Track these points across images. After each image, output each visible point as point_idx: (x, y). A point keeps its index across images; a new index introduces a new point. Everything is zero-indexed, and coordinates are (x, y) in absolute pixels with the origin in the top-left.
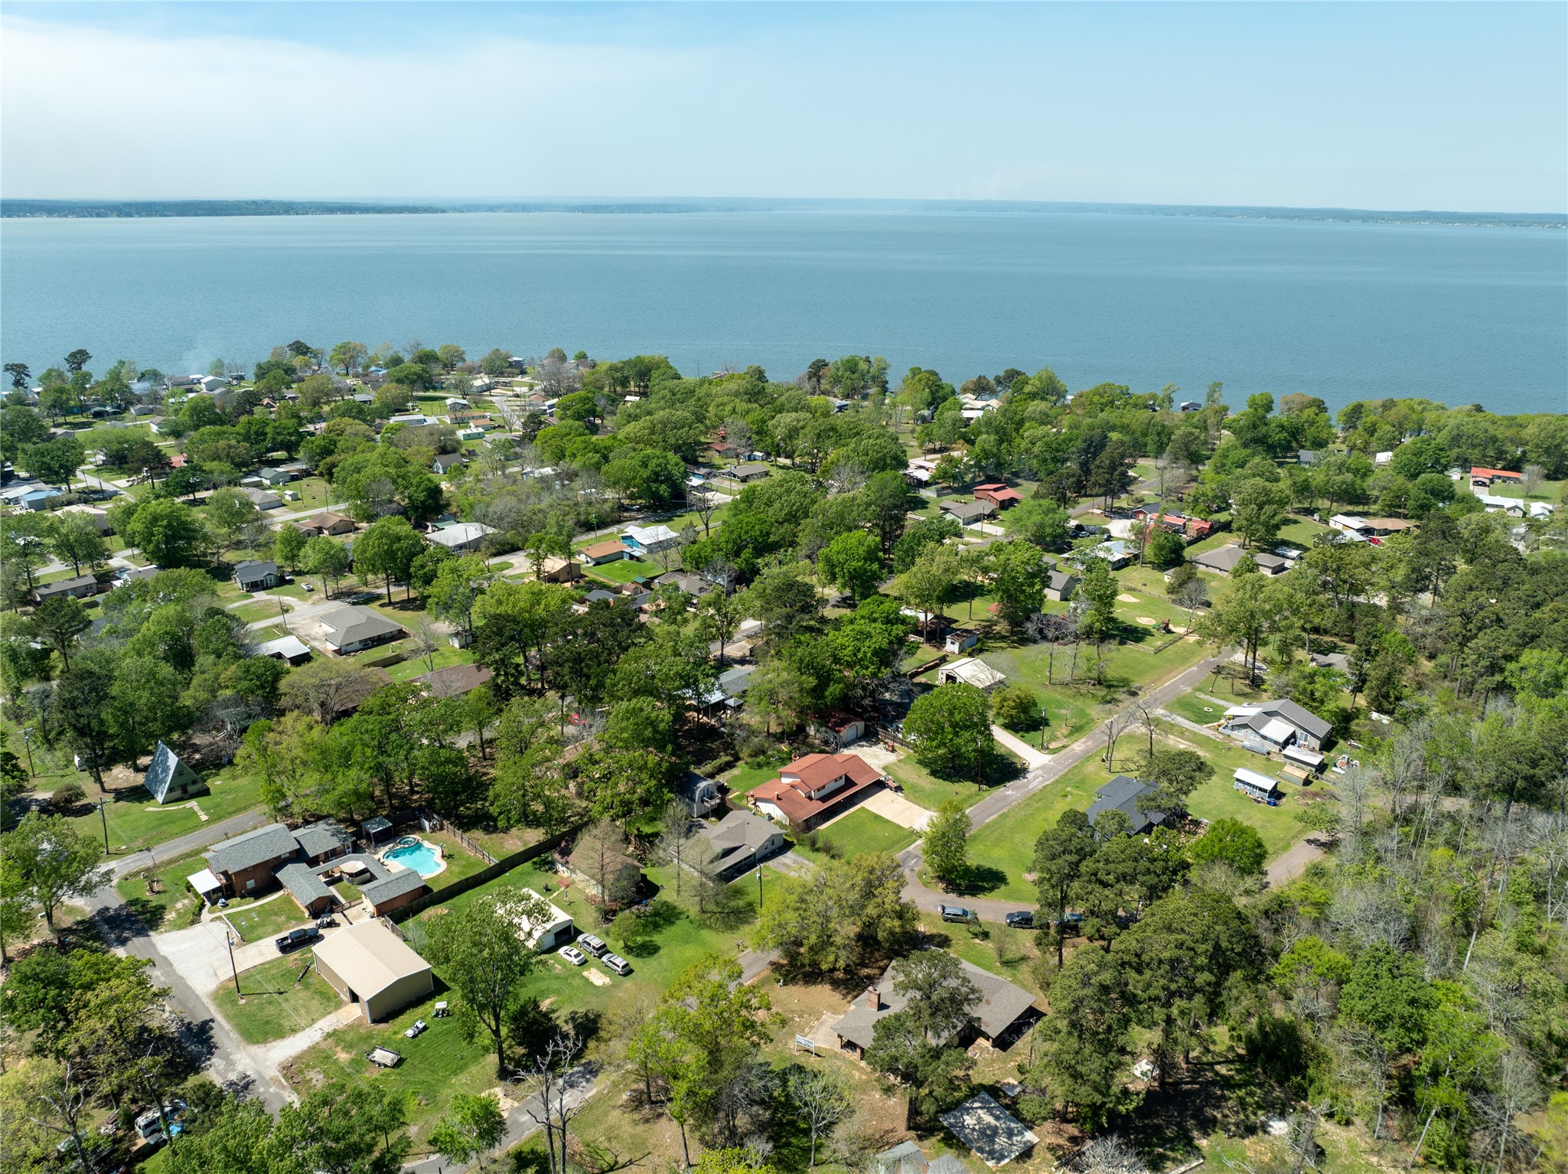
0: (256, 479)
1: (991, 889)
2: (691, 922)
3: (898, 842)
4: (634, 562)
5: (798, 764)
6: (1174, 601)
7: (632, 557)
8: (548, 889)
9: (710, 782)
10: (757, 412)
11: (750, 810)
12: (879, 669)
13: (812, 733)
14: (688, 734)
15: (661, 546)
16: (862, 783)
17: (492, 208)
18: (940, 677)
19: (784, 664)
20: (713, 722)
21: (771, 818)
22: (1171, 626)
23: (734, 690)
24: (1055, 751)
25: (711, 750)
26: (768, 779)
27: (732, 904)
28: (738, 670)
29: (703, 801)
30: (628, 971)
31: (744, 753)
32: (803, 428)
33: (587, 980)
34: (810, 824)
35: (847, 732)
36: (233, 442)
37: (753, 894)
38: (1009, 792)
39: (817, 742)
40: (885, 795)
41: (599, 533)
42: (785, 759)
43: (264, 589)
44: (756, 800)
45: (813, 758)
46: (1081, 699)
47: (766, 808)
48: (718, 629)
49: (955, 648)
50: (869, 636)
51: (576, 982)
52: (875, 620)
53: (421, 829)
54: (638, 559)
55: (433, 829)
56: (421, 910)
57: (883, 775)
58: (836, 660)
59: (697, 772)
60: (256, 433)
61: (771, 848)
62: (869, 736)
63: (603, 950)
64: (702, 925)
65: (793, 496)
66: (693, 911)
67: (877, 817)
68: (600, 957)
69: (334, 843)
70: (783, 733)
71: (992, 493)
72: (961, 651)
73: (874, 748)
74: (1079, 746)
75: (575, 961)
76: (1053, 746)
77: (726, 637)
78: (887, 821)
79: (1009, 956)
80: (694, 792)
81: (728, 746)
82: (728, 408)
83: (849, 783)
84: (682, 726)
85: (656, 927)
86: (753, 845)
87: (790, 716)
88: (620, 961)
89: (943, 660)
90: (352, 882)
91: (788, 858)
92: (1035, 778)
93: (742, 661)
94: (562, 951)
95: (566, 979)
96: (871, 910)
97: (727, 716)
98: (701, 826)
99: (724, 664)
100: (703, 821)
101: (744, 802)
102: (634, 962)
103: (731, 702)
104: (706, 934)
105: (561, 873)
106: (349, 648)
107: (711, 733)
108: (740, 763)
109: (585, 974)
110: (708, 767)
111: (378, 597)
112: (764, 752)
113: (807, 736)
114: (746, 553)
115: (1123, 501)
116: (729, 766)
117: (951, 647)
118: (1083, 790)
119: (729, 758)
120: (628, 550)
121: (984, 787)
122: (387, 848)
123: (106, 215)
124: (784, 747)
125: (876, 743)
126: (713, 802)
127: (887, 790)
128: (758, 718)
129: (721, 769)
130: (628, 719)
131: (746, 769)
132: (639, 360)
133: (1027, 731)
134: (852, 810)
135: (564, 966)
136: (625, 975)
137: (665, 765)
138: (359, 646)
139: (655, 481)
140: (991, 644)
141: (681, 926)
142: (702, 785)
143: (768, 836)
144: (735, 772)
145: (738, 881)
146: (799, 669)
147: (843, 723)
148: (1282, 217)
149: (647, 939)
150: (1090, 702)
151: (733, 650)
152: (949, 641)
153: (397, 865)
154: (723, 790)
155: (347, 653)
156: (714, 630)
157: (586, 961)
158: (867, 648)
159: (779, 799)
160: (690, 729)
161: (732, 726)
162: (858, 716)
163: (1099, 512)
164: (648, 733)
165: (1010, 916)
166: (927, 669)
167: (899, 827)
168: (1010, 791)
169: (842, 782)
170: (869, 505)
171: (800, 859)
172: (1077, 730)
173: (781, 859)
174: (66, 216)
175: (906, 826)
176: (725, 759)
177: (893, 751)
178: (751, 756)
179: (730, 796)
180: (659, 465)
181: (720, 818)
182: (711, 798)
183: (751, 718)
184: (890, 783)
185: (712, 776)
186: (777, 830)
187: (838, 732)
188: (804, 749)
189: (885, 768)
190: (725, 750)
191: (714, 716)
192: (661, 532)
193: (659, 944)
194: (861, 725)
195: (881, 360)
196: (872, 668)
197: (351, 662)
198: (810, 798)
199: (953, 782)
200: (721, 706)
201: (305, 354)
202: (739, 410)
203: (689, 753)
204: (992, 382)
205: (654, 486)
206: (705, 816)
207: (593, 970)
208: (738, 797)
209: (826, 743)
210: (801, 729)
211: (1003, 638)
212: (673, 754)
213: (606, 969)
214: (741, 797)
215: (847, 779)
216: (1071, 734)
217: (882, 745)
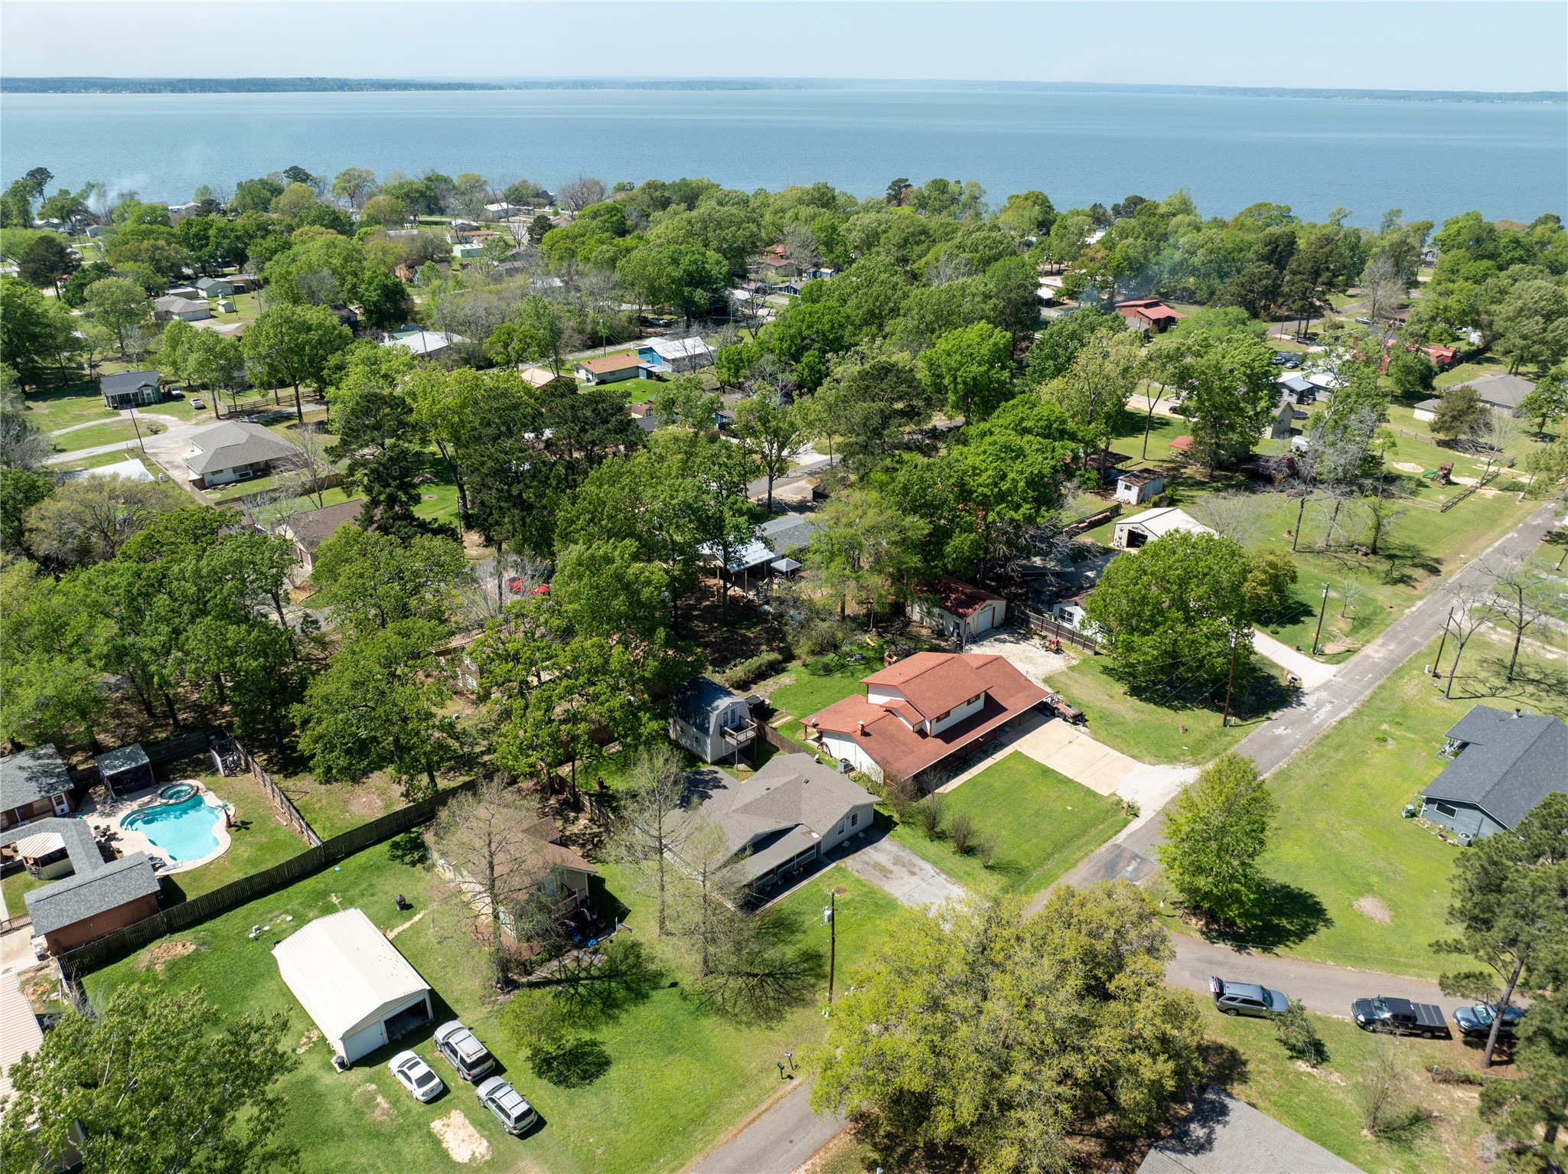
0: (191, 289)
1: (1301, 935)
2: (684, 997)
3: (1093, 823)
4: (652, 382)
5: (896, 672)
6: (1441, 443)
7: (650, 375)
8: (405, 906)
9: (740, 697)
10: (826, 217)
11: (811, 752)
12: (1038, 510)
13: (916, 617)
14: (709, 615)
15: (694, 362)
16: (1015, 706)
17: (550, 85)
18: (1117, 535)
19: (873, 495)
20: (751, 595)
21: (849, 768)
22: (1452, 478)
23: (786, 546)
24: (1337, 659)
25: (746, 640)
26: (844, 694)
27: (771, 954)
28: (793, 518)
29: (723, 734)
30: (531, 1125)
31: (802, 649)
32: (884, 232)
33: (436, 1142)
34: (923, 784)
35: (978, 617)
36: (161, 243)
37: (814, 935)
38: (1280, 731)
39: (925, 632)
40: (1054, 729)
41: (609, 349)
42: (873, 661)
43: (138, 405)
44: (821, 734)
45: (924, 660)
46: (1351, 574)
47: (840, 749)
48: (764, 456)
49: (1132, 496)
50: (1019, 454)
51: (413, 1149)
52: (1027, 431)
53: (211, 769)
54: (660, 378)
55: (231, 771)
56: (143, 944)
57: (1048, 694)
58: (964, 493)
59: (718, 679)
60: (196, 236)
61: (850, 830)
62: (1014, 625)
63: (488, 1067)
64: (706, 1005)
65: (876, 288)
66: (689, 974)
67: (1046, 772)
68: (478, 1081)
69: (30, 794)
70: (868, 615)
71: (1142, 310)
72: (1142, 500)
73: (1023, 645)
74: (1376, 651)
75: (419, 1093)
76: (1330, 648)
77: (777, 469)
78: (1068, 781)
79: (1388, 1113)
80: (706, 717)
81: (775, 635)
82: (790, 214)
83: (992, 707)
84: (699, 601)
85: (610, 1006)
86: (815, 827)
87: (880, 585)
88: (513, 1103)
89: (1116, 511)
90: (37, 874)
91: (884, 851)
92: (1319, 705)
93: (801, 508)
94: (395, 1062)
95: (391, 1139)
96: (1107, 1039)
97: (777, 587)
98: (717, 784)
99: (772, 509)
100: (722, 773)
101: (800, 735)
102: (548, 1097)
103: (782, 565)
104: (712, 1027)
105: (439, 870)
106: (217, 478)
107: (747, 613)
108: (794, 665)
109: (437, 1126)
110: (739, 670)
111: (288, 417)
112: (836, 647)
113: (908, 622)
114: (809, 357)
115: (1316, 326)
116: (774, 669)
117: (1125, 494)
118: (1409, 729)
119: (775, 656)
120: (646, 365)
121: (1233, 720)
122: (135, 805)
123: (160, 91)
124: (870, 639)
125: (1026, 637)
126: (742, 737)
127: (1057, 722)
128: (827, 591)
129: (761, 675)
130: (580, 578)
131: (805, 675)
132: (685, 183)
133: (1282, 624)
134: (999, 756)
135: (395, 1102)
136: (523, 1136)
137: (652, 664)
138: (232, 476)
139: (688, 284)
140: (1182, 491)
141: (660, 1005)
142: (723, 703)
143: (845, 809)
144: (785, 679)
145: (784, 901)
146: (900, 505)
147: (971, 602)
148: (1387, 97)
149: (586, 1036)
150: (1367, 579)
151: (788, 491)
152: (1121, 485)
153: (134, 842)
154: (762, 712)
155: (213, 486)
156: (757, 457)
157: (445, 1091)
158: (1017, 474)
159: (865, 734)
160: (713, 606)
161: (781, 601)
162: (995, 593)
163: (1288, 337)
164: (619, 604)
165: (1362, 1005)
166: (1093, 525)
167: (1090, 793)
168: (1279, 726)
169: (979, 705)
170: (987, 297)
171: (906, 855)
172: (1362, 624)
173: (870, 854)
174: (120, 92)
175: (1103, 790)
176: (767, 656)
177: (1058, 651)
178: (813, 653)
179: (776, 723)
180: (695, 262)
181: (756, 767)
182: (739, 728)
183: (815, 590)
184: (1062, 707)
185: (743, 685)
186: (862, 797)
187: (962, 616)
188: (904, 644)
189: (1047, 680)
190: (769, 642)
191: (752, 586)
192: (694, 345)
193: (608, 1050)
194: (1000, 605)
195: (975, 185)
196: (1026, 509)
197: (211, 497)
198: (922, 733)
199: (1176, 709)
200: (764, 570)
201: (304, 181)
202: (802, 215)
203: (706, 645)
204: (1110, 212)
205: (687, 290)
206: (725, 761)
207: (457, 1117)
208: (790, 726)
209: (940, 634)
210: (898, 610)
211: (1200, 485)
212: (668, 643)
213: (483, 1119)
214: (794, 726)
215: (989, 700)
216: (1354, 630)
217: (1036, 640)
